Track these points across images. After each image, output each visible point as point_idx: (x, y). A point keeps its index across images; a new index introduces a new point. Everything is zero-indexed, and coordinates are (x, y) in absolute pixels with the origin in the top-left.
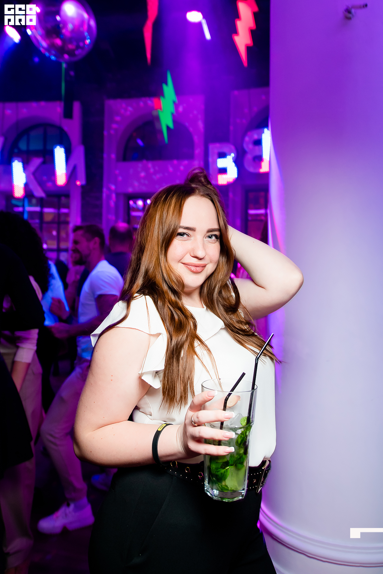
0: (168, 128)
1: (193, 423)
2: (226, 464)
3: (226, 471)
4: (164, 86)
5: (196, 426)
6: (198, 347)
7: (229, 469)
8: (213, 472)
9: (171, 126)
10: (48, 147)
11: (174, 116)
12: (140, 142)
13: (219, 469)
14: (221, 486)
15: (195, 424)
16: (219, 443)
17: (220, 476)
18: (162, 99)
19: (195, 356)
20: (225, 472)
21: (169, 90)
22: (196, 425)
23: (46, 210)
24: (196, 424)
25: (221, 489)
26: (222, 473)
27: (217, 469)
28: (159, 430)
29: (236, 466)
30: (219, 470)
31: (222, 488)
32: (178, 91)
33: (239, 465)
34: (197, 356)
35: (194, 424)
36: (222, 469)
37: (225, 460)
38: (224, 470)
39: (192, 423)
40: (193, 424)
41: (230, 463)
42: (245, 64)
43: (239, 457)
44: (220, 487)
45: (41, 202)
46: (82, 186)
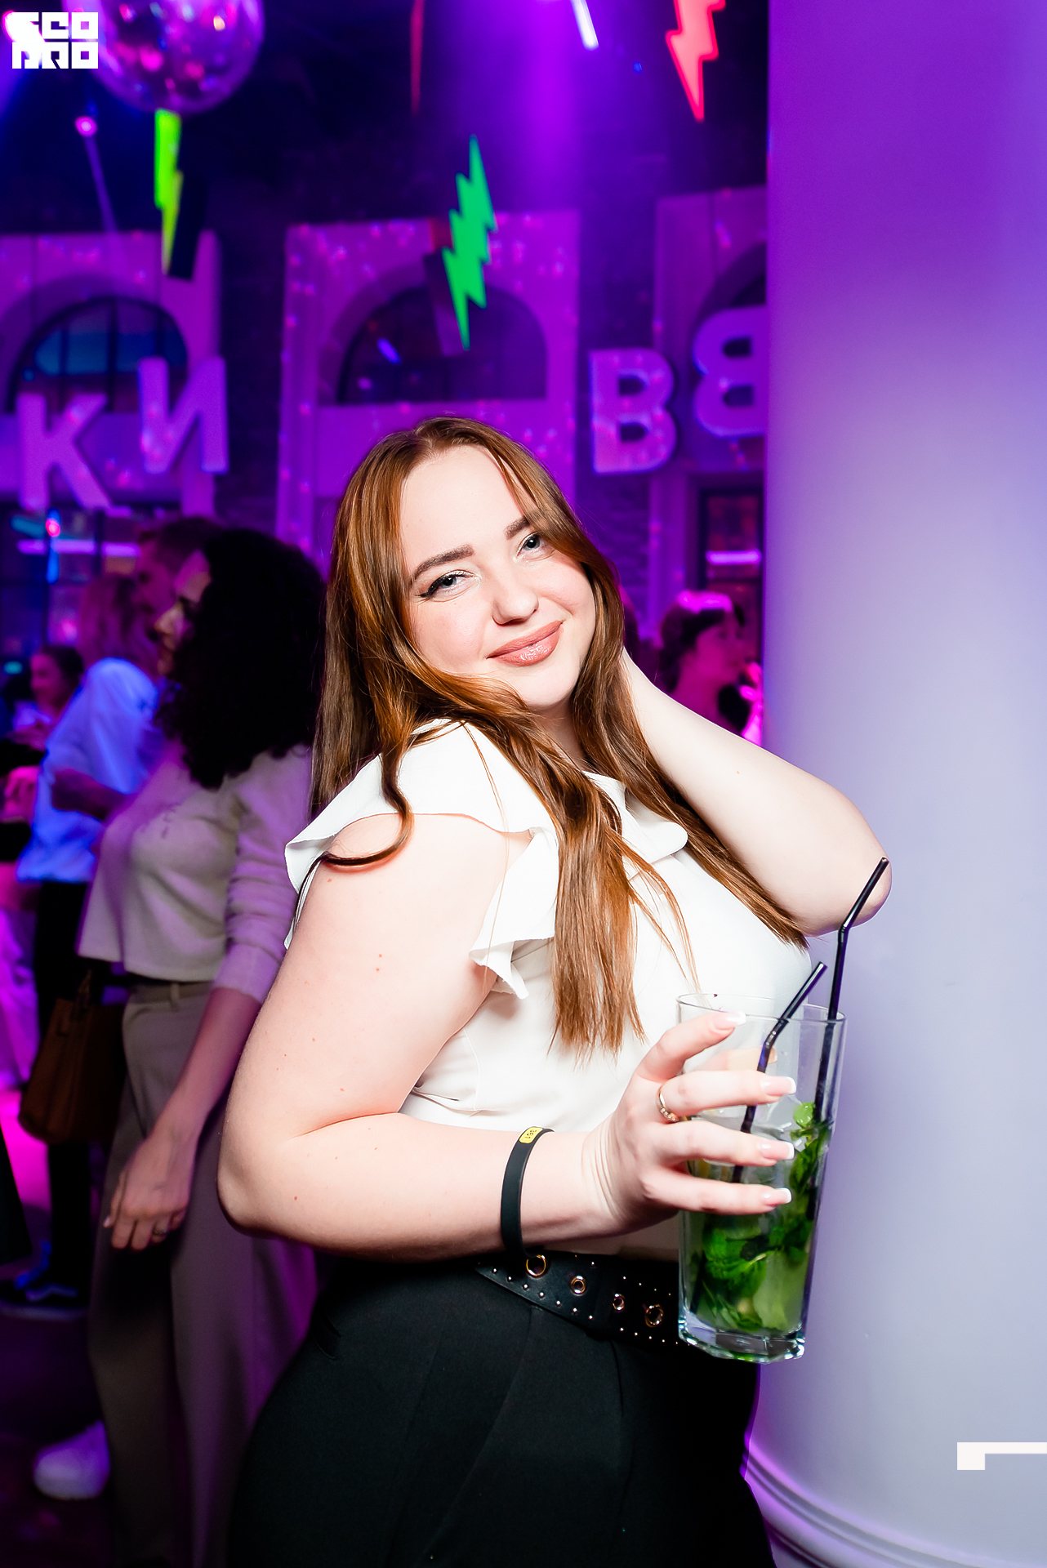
0: (471, 304)
1: (664, 1110)
2: (759, 1244)
3: (756, 1268)
4: (462, 182)
5: (671, 1122)
6: (638, 879)
7: (767, 1261)
8: (718, 1269)
9: (479, 297)
10: (124, 365)
11: (487, 270)
12: (387, 350)
13: (736, 1260)
14: (737, 1316)
15: (669, 1113)
16: (737, 1173)
17: (736, 1282)
18: (454, 218)
19: (636, 904)
20: (752, 1270)
21: (474, 193)
22: (672, 1117)
23: (113, 550)
24: (672, 1115)
25: (739, 1325)
26: (742, 1274)
27: (730, 1259)
28: (526, 1140)
29: (787, 1251)
30: (734, 1264)
31: (742, 1321)
32: (500, 198)
33: (795, 1250)
34: (640, 904)
35: (666, 1113)
36: (743, 1260)
37: (757, 1231)
38: (751, 1263)
39: (660, 1109)
40: (662, 1114)
41: (774, 1240)
42: (699, 114)
43: (796, 1225)
44: (734, 1318)
45: (101, 527)
46: (218, 478)
